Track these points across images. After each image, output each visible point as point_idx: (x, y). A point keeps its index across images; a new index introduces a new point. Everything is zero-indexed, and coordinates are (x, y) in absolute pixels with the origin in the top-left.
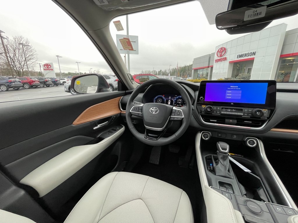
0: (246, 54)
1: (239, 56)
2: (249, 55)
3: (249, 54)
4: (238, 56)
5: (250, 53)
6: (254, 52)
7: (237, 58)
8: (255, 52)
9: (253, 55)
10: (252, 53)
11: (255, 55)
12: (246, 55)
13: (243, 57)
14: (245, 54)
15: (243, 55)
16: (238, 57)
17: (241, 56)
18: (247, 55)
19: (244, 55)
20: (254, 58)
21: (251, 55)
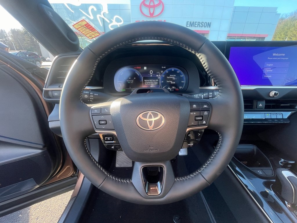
0: (200, 23)
1: (189, 23)
3: (203, 24)
5: (204, 22)
6: (209, 23)
8: (211, 23)
9: (208, 27)
10: (206, 23)
11: (210, 27)
13: (195, 26)
15: (195, 24)
16: (188, 25)
17: (192, 24)
18: (201, 25)
19: (197, 23)
20: (209, 31)
21: (206, 26)
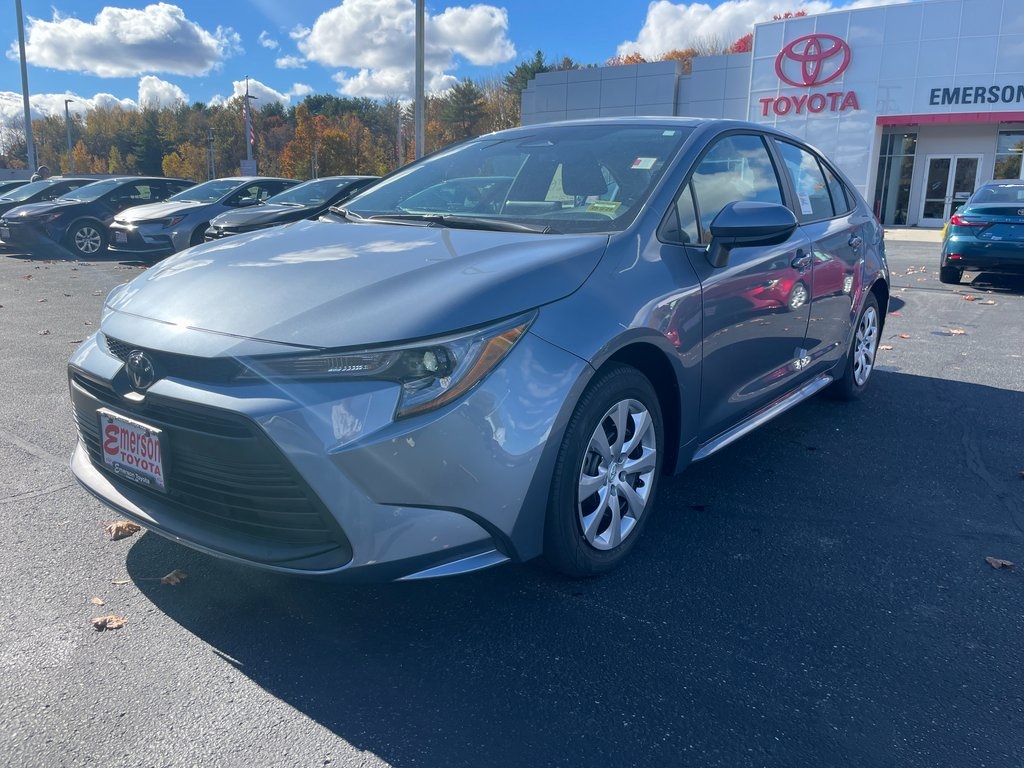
1: (940, 93)
2: (997, 97)
4: (933, 96)
5: (1001, 87)
7: (932, 103)
9: (1018, 100)
12: (980, 94)
13: (964, 102)
14: (977, 89)
15: (966, 95)
16: (936, 100)
17: (950, 96)
18: (987, 95)
19: (973, 92)
21: (1011, 99)
